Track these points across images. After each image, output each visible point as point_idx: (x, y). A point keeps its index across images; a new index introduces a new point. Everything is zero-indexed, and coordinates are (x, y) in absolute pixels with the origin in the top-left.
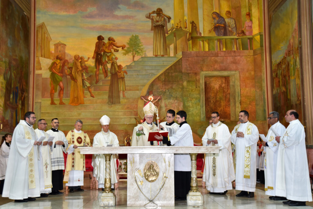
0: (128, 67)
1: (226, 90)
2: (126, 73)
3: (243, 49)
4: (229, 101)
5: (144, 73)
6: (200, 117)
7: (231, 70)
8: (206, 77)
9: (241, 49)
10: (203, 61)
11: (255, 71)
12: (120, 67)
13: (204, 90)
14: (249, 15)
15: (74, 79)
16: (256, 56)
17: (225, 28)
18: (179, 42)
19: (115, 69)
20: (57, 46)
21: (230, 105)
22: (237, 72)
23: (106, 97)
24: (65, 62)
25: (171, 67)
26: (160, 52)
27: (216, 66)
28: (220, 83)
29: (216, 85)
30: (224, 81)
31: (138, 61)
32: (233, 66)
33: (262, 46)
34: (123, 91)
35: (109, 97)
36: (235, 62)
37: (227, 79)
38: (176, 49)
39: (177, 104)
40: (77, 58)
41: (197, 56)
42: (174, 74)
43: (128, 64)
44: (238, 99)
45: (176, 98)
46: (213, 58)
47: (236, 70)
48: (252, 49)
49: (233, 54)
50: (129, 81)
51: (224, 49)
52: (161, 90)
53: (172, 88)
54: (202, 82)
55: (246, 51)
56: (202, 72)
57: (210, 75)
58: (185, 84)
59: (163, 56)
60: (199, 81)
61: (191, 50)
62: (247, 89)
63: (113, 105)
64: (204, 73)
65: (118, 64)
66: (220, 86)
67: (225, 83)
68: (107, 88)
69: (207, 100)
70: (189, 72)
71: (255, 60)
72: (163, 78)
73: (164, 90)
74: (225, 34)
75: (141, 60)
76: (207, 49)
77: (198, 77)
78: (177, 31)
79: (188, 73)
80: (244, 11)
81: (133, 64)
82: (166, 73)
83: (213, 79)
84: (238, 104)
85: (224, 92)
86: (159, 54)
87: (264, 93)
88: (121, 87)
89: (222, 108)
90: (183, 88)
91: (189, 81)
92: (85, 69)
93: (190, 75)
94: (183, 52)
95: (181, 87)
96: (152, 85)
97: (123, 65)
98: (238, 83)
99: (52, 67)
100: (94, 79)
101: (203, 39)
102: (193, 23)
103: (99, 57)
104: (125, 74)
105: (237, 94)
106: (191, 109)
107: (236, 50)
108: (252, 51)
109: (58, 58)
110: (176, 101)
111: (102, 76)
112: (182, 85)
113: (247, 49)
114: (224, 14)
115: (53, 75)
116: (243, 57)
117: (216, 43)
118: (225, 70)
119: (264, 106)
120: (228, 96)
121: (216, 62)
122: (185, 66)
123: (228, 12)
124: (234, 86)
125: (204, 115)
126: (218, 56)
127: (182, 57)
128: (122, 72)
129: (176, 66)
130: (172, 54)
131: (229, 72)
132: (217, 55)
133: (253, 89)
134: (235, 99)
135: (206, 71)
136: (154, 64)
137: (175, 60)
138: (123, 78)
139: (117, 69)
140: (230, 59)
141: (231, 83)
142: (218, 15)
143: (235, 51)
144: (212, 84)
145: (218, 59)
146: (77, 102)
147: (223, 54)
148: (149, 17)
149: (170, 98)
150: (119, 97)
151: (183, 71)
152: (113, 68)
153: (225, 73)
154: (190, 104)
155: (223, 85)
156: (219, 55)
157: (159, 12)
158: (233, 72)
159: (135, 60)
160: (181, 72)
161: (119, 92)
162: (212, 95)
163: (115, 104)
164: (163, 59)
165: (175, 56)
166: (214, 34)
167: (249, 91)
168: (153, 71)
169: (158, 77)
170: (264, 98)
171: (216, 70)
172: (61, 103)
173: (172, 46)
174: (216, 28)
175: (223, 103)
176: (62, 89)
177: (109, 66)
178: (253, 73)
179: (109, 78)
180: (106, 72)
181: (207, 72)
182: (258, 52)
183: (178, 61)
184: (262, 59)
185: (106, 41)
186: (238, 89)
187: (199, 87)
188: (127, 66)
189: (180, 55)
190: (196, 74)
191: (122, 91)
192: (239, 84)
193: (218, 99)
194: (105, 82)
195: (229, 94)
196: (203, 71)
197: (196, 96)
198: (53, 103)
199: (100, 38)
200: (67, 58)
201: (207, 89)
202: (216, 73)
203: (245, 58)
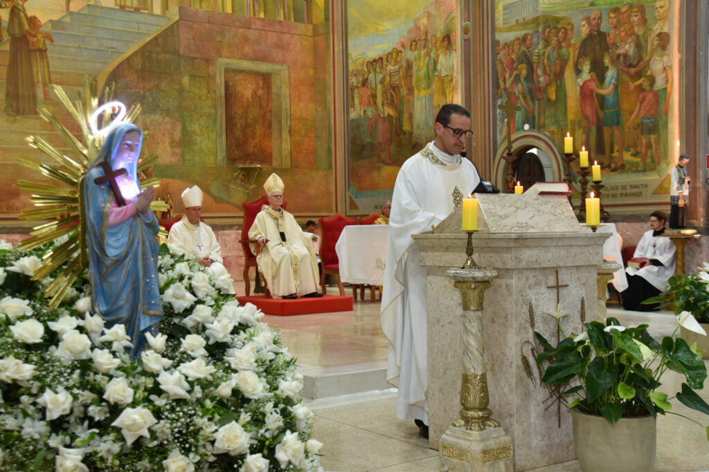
0: (56, 24)
1: (264, 104)
2: (52, 40)
3: (295, 21)
4: (270, 126)
5: (95, 45)
6: (216, 157)
7: (273, 61)
8: (227, 71)
9: (293, 20)
10: (222, 33)
11: (315, 69)
12: (33, 21)
13: (223, 99)
16: (317, 39)
19: (21, 25)
21: (271, 134)
22: (285, 67)
25: (156, 38)
26: (132, 0)
27: (246, 50)
28: (253, 87)
29: (246, 90)
30: (261, 82)
31: (78, 13)
32: (278, 54)
33: (327, 19)
34: (45, 85)
35: (8, 95)
36: (280, 46)
37: (266, 78)
39: (169, 127)
41: (209, 22)
42: (162, 56)
43: (55, 18)
44: (285, 124)
45: (168, 112)
46: (241, 30)
47: (283, 63)
48: (311, 23)
49: (277, 27)
50: (58, 61)
51: (262, 15)
52: (134, 90)
53: (158, 87)
54: (220, 80)
55: (300, 25)
56: (221, 60)
57: (235, 67)
58: (186, 80)
59: (137, 10)
60: (214, 78)
61: (197, 6)
62: (302, 104)
63: (18, 118)
64: (223, 62)
65: (30, 14)
66: (255, 94)
67: (263, 88)
69: (230, 121)
70: (193, 55)
71: (315, 48)
72: (138, 62)
73: (142, 92)
75: (86, 12)
76: (229, 10)
77: (211, 69)
79: (193, 59)
81: (68, 20)
82: (145, 52)
83: (239, 77)
84: (285, 135)
85: (261, 105)
86: (128, 3)
87: (329, 115)
88: (39, 74)
89: (257, 140)
90: (181, 91)
91: (193, 77)
93: (197, 61)
94: (180, 8)
95: (177, 87)
96: (114, 77)
97: (43, 19)
98: (285, 91)
104: (47, 42)
105: (284, 114)
106: (199, 139)
107: (282, 19)
108: (310, 27)
110: (167, 119)
112: (180, 84)
113: (302, 22)
116: (296, 37)
118: (263, 59)
119: (329, 141)
120: (268, 115)
121: (246, 39)
122: (185, 40)
124: (279, 95)
125: (224, 154)
126: (250, 28)
127: (177, 18)
128: (40, 36)
129: (166, 39)
130: (157, 10)
131: (270, 65)
132: (247, 26)
133: (311, 106)
134: (280, 123)
135: (228, 57)
136: (118, 26)
137: (165, 24)
138: (42, 52)
139: (26, 27)
140: (272, 38)
141: (274, 90)
143: (281, 22)
144: (240, 89)
145: (251, 34)
147: (258, 24)
149: (154, 112)
150: (33, 98)
151: (182, 51)
152: (16, 21)
153: (263, 67)
154: (196, 127)
155: (260, 92)
156: (253, 26)
158: (278, 67)
159: (71, 10)
160: (177, 53)
161: (33, 85)
162: (238, 110)
163: (23, 114)
164: (137, 17)
165: (163, 16)
167: (304, 108)
168: (115, 44)
169: (128, 60)
170: (330, 125)
171: (245, 57)
175: (259, 131)
178: (311, 72)
181: (229, 61)
182: (321, 30)
183: (171, 28)
184: (328, 46)
186: (286, 103)
187: (215, 92)
188: (51, 21)
189: (174, 13)
190: (208, 61)
191: (41, 85)
192: (288, 92)
193: (250, 121)
195: (271, 111)
196: (221, 56)
197: (207, 110)
201: (230, 96)
202: (247, 65)
203: (299, 40)
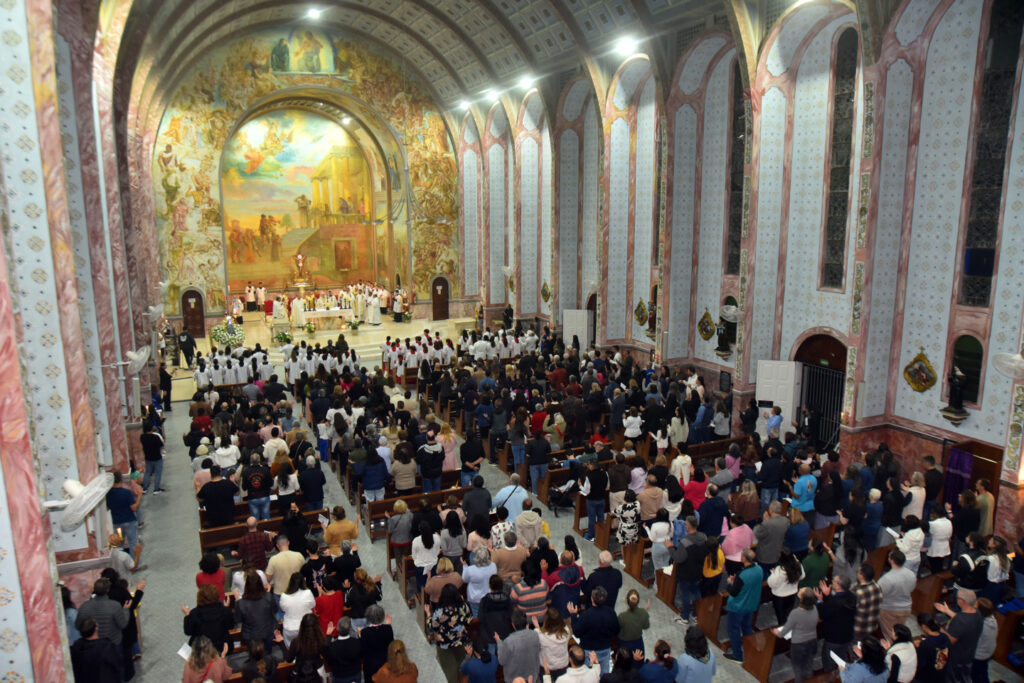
0: (284, 236)
1: (348, 250)
3: (359, 223)
4: (350, 257)
5: (295, 239)
6: (332, 268)
7: (351, 236)
8: (336, 242)
10: (333, 230)
11: (366, 237)
12: (278, 236)
13: (334, 250)
14: (363, 200)
15: (247, 245)
16: (367, 227)
17: (347, 208)
18: (317, 218)
20: (233, 222)
21: (351, 259)
22: (355, 238)
23: (269, 256)
24: (240, 234)
25: (312, 235)
26: (305, 225)
27: (342, 234)
28: (345, 245)
29: (342, 247)
31: (289, 231)
32: (353, 234)
33: (370, 221)
35: (271, 256)
36: (354, 231)
37: (349, 242)
38: (315, 222)
39: (317, 260)
40: (248, 230)
41: (329, 228)
42: (314, 240)
43: (284, 234)
44: (356, 255)
45: (317, 256)
46: (340, 228)
47: (354, 236)
49: (352, 226)
50: (285, 245)
51: (347, 223)
52: (306, 251)
53: (313, 249)
54: (333, 244)
55: (361, 224)
57: (338, 240)
58: (322, 246)
59: (306, 227)
60: (331, 244)
61: (325, 224)
63: (274, 262)
64: (334, 239)
65: (277, 234)
66: (345, 247)
67: (348, 245)
68: (270, 250)
69: (336, 257)
70: (324, 238)
71: (366, 231)
72: (307, 242)
73: (308, 251)
74: (348, 212)
75: (292, 231)
76: (336, 223)
77: (330, 241)
78: (316, 210)
80: (359, 197)
81: (287, 234)
82: (309, 240)
83: (340, 243)
84: (356, 259)
87: (371, 251)
89: (346, 262)
90: (321, 249)
91: (324, 245)
92: (254, 238)
93: (325, 240)
94: (320, 225)
95: (319, 249)
96: (300, 248)
97: (280, 235)
98: (356, 246)
99: (231, 237)
100: (261, 245)
101: (333, 216)
102: (326, 205)
103: (263, 229)
104: (282, 241)
105: (355, 252)
106: (327, 263)
109: (235, 231)
110: (317, 258)
111: (266, 243)
112: (320, 247)
114: (346, 199)
115: (232, 243)
116: (359, 228)
117: (342, 219)
118: (348, 236)
119: (372, 260)
120: (350, 253)
121: (342, 231)
122: (321, 234)
123: (349, 198)
124: (353, 247)
125: (335, 267)
128: (279, 240)
129: (316, 235)
130: (313, 226)
131: (350, 238)
132: (342, 227)
133: (365, 249)
134: (354, 255)
136: (301, 233)
137: (313, 232)
138: (280, 244)
139: (276, 238)
140: (351, 229)
142: (342, 200)
143: (354, 224)
144: (340, 246)
145: (343, 229)
146: (250, 260)
147: (346, 226)
148: (296, 201)
149: (312, 256)
151: (321, 238)
152: (273, 237)
153: (347, 239)
154: (326, 259)
155: (347, 247)
156: (344, 227)
157: (303, 197)
158: (353, 238)
159: (287, 231)
160: (319, 238)
162: (339, 253)
164: (307, 230)
165: (315, 229)
166: (340, 213)
167: (363, 250)
168: (301, 238)
169: (304, 242)
170: (372, 255)
171: (341, 237)
172: (240, 262)
173: (312, 221)
174: (342, 209)
175: (347, 258)
176: (239, 252)
177: (270, 235)
179: (271, 243)
180: (268, 240)
181: (336, 238)
182: (369, 225)
183: (317, 232)
184: (370, 230)
185: (267, 218)
186: (356, 249)
187: (331, 248)
188: (282, 235)
189: (318, 227)
190: (329, 239)
193: (343, 256)
194: (268, 247)
196: (333, 237)
197: (329, 254)
198: (233, 262)
199: (263, 216)
200: (241, 230)
201: (336, 249)
202: (342, 239)
203: (361, 229)
